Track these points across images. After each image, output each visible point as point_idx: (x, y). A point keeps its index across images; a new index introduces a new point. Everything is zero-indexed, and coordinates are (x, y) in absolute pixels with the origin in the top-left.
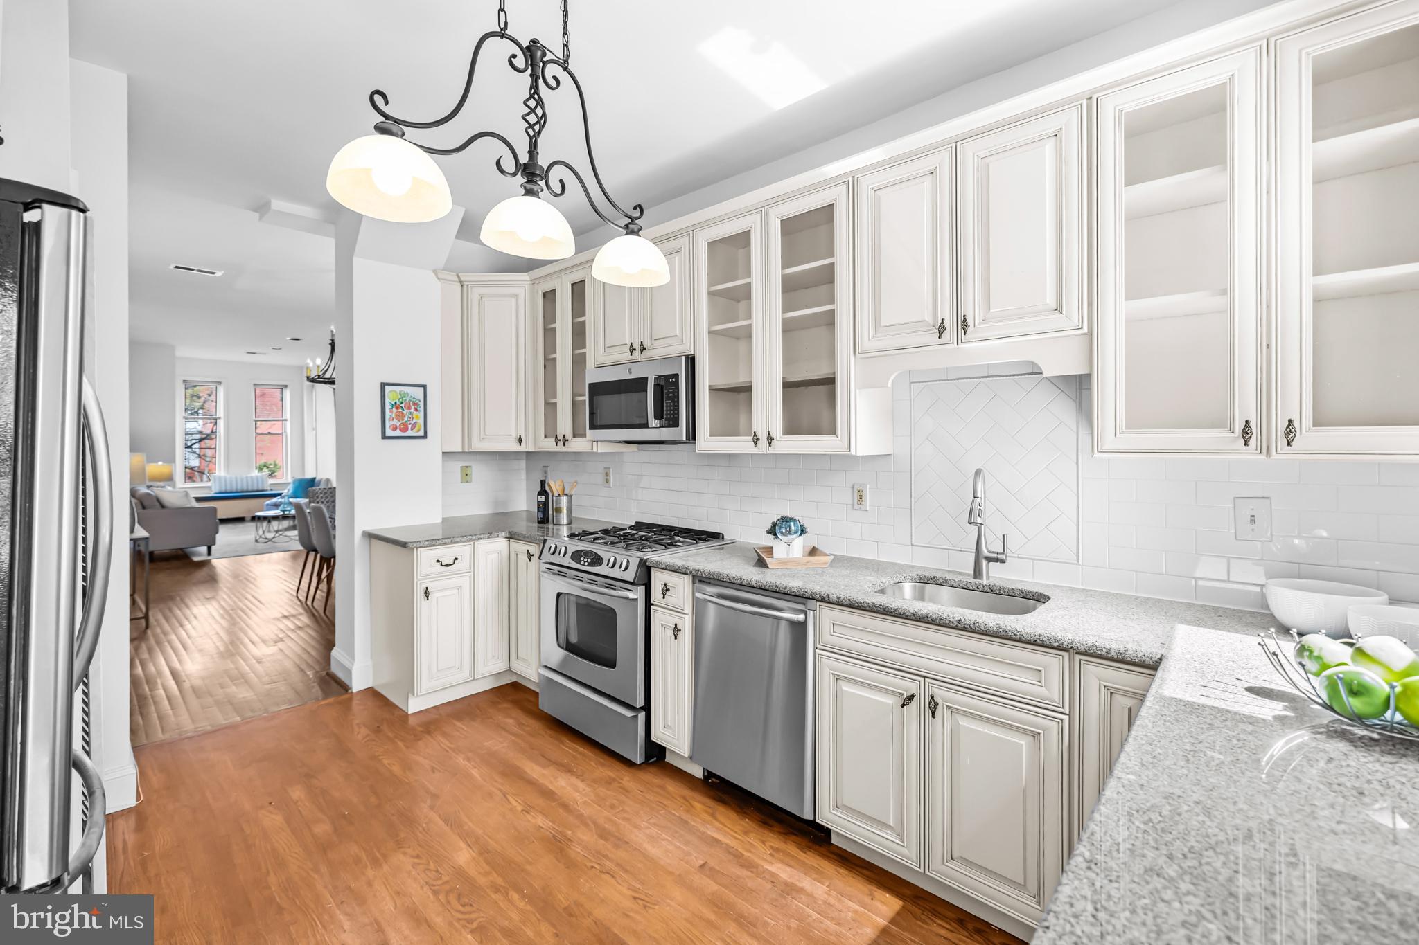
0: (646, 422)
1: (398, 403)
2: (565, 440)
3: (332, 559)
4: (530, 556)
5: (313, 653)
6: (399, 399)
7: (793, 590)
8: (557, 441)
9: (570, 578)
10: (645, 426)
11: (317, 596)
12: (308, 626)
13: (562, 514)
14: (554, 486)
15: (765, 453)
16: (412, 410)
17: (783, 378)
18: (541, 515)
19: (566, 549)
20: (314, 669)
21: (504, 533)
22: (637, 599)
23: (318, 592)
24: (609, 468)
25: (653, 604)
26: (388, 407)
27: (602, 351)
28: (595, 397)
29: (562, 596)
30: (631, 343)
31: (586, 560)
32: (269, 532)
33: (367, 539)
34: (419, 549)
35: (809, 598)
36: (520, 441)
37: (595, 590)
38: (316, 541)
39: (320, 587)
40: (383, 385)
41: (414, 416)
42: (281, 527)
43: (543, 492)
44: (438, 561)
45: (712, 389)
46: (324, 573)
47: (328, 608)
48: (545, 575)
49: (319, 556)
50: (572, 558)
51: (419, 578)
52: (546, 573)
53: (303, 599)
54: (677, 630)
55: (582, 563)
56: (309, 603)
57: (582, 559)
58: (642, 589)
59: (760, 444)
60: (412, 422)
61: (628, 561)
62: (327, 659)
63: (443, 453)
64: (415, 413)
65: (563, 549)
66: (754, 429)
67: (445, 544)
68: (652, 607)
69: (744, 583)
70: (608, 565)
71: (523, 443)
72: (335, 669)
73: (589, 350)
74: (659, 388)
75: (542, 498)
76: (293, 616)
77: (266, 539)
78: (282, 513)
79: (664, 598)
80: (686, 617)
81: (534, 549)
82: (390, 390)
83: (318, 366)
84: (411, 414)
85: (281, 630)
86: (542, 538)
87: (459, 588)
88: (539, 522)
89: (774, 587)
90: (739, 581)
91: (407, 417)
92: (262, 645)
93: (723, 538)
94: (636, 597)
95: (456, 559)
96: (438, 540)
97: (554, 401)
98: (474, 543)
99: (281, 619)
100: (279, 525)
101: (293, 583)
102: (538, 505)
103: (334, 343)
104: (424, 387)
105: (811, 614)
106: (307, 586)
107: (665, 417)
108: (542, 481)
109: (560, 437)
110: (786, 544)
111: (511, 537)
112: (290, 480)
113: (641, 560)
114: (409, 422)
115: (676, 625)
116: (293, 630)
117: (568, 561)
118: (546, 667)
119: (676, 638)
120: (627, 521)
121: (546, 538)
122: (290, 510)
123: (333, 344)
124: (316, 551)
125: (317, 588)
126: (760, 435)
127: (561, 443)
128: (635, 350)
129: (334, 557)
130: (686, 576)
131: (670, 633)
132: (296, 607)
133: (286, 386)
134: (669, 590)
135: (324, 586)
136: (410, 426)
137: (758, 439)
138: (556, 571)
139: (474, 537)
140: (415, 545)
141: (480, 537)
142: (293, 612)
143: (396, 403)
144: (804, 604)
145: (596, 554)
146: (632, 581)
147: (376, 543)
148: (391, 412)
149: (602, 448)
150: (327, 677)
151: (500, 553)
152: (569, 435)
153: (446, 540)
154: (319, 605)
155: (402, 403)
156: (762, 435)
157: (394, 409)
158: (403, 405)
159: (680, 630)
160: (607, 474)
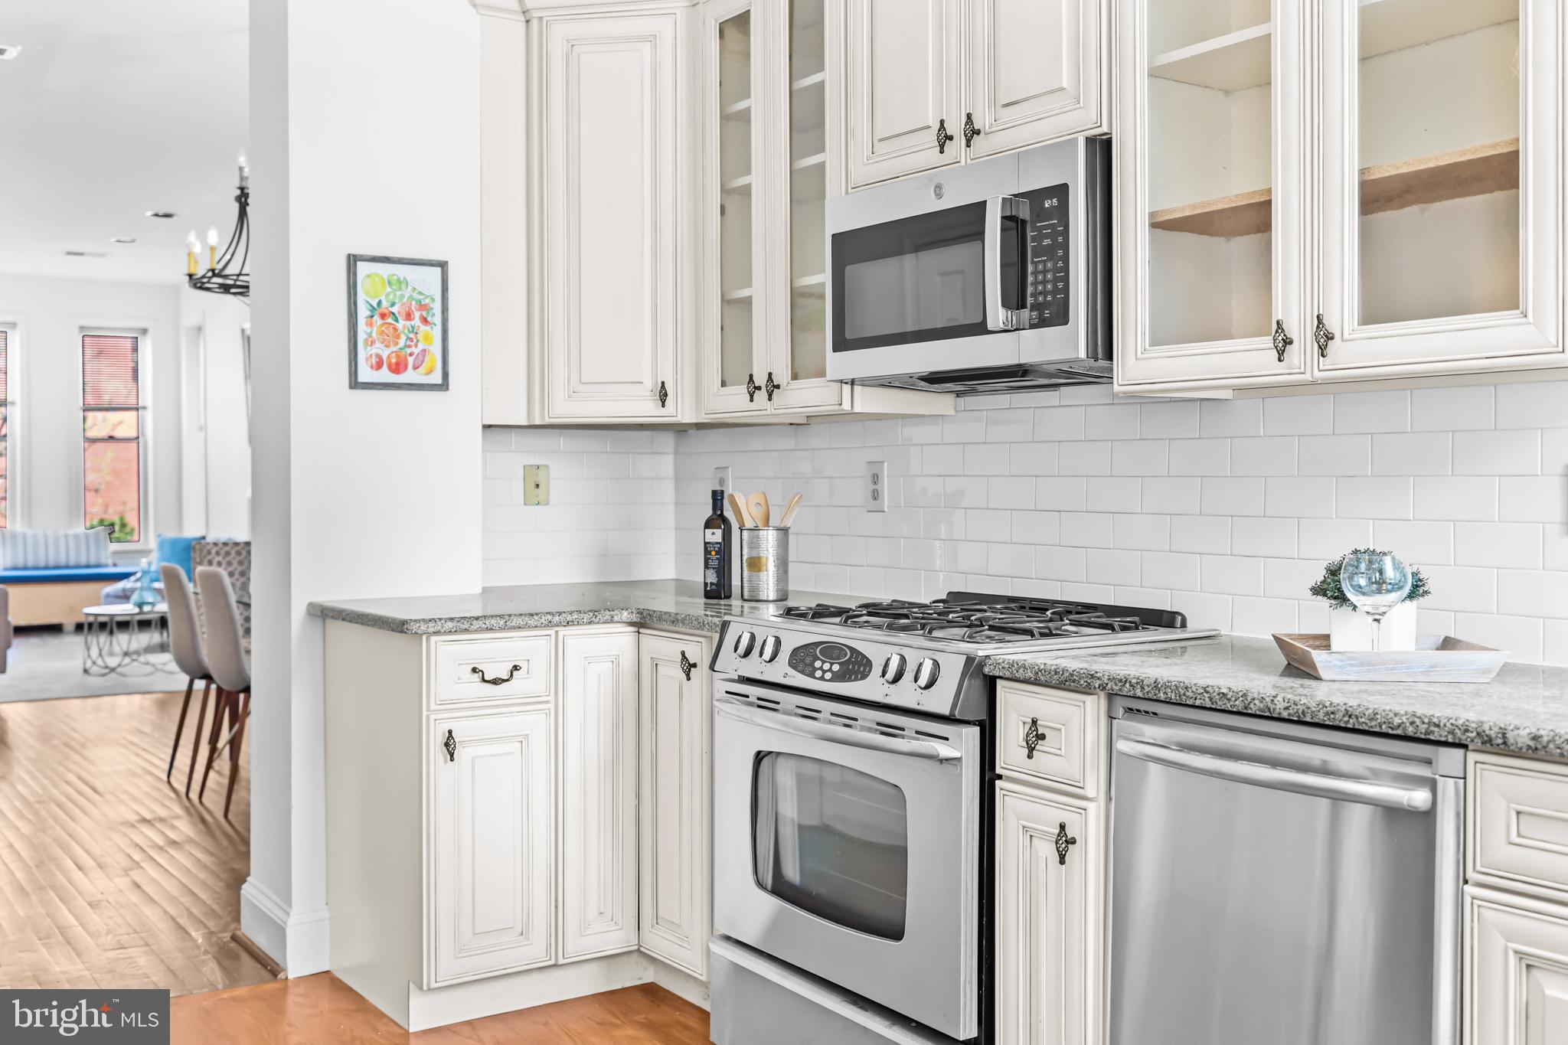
0: (979, 319)
1: (385, 304)
2: (773, 387)
3: (242, 696)
4: (689, 667)
5: (203, 895)
6: (388, 294)
7: (1397, 721)
8: (753, 389)
9: (786, 713)
10: (980, 328)
11: (210, 783)
12: (190, 841)
13: (763, 575)
14: (745, 504)
15: (1308, 377)
16: (417, 322)
17: (1362, 172)
18: (712, 578)
19: (778, 642)
20: (206, 927)
21: (625, 613)
22: (959, 759)
23: (212, 774)
24: (882, 462)
25: (1000, 777)
26: (363, 312)
27: (867, 151)
28: (848, 268)
29: (765, 762)
30: (942, 122)
31: (827, 666)
32: (111, 654)
33: (319, 622)
34: (434, 639)
35: (1446, 744)
36: (663, 396)
37: (852, 739)
38: (208, 657)
39: (215, 765)
40: (352, 261)
41: (420, 337)
42: (134, 646)
43: (717, 519)
44: (474, 670)
45: (1159, 225)
46: (225, 735)
47: (232, 807)
48: (726, 707)
49: (213, 687)
50: (791, 665)
51: (433, 707)
52: (727, 702)
53: (182, 789)
54: (1064, 842)
55: (818, 674)
56: (194, 796)
57: (818, 664)
58: (971, 735)
59: (1293, 352)
60: (416, 351)
61: (936, 664)
62: (234, 907)
63: (487, 427)
64: (423, 328)
65: (771, 642)
66: (1278, 314)
67: (490, 629)
68: (997, 782)
69: (1253, 710)
70: (884, 675)
71: (669, 400)
72: (250, 928)
73: (831, 157)
74: (1012, 224)
75: (716, 536)
76: (162, 820)
77: (106, 667)
78: (137, 610)
79: (1030, 756)
80: (1091, 807)
81: (698, 650)
82: (368, 272)
83: (213, 249)
84: (414, 330)
85: (137, 845)
86: (716, 620)
87: (523, 740)
88: (708, 595)
89: (1339, 716)
90: (1239, 705)
91: (403, 338)
92: (97, 874)
93: (1184, 625)
94: (957, 754)
95: (516, 668)
96: (477, 618)
97: (744, 293)
98: (557, 632)
99: (137, 825)
100: (130, 641)
101: (162, 756)
102: (707, 552)
103: (247, 196)
104: (443, 265)
105: (1448, 789)
106: (189, 762)
107: (1030, 300)
108: (714, 493)
109: (760, 380)
110: (1370, 618)
111: (643, 622)
112: (153, 544)
113: (970, 660)
114: (409, 351)
115: (1062, 827)
116: (161, 848)
117: (781, 671)
118: (728, 938)
119: (1062, 861)
120: (926, 593)
121: (727, 618)
122: (153, 604)
123: (243, 199)
124: (207, 677)
125: (209, 767)
126: (1293, 330)
127: (761, 396)
128: (951, 138)
129: (247, 690)
130: (1089, 699)
131: (1047, 850)
132: (167, 803)
133: (145, 331)
134: (1042, 737)
135: (223, 763)
136: (411, 360)
137: (1287, 342)
138: (752, 699)
139: (557, 619)
140: (423, 628)
141: (569, 618)
142: (162, 812)
143: (380, 303)
144: (1429, 762)
145: (853, 650)
146: (946, 711)
147: (336, 627)
148: (370, 324)
149: (867, 401)
150: (233, 945)
151: (616, 662)
152: (782, 376)
153: (493, 622)
154: (214, 801)
155: (393, 304)
156: (1300, 329)
157: (376, 318)
158: (395, 309)
159: (1073, 841)
160: (875, 479)
